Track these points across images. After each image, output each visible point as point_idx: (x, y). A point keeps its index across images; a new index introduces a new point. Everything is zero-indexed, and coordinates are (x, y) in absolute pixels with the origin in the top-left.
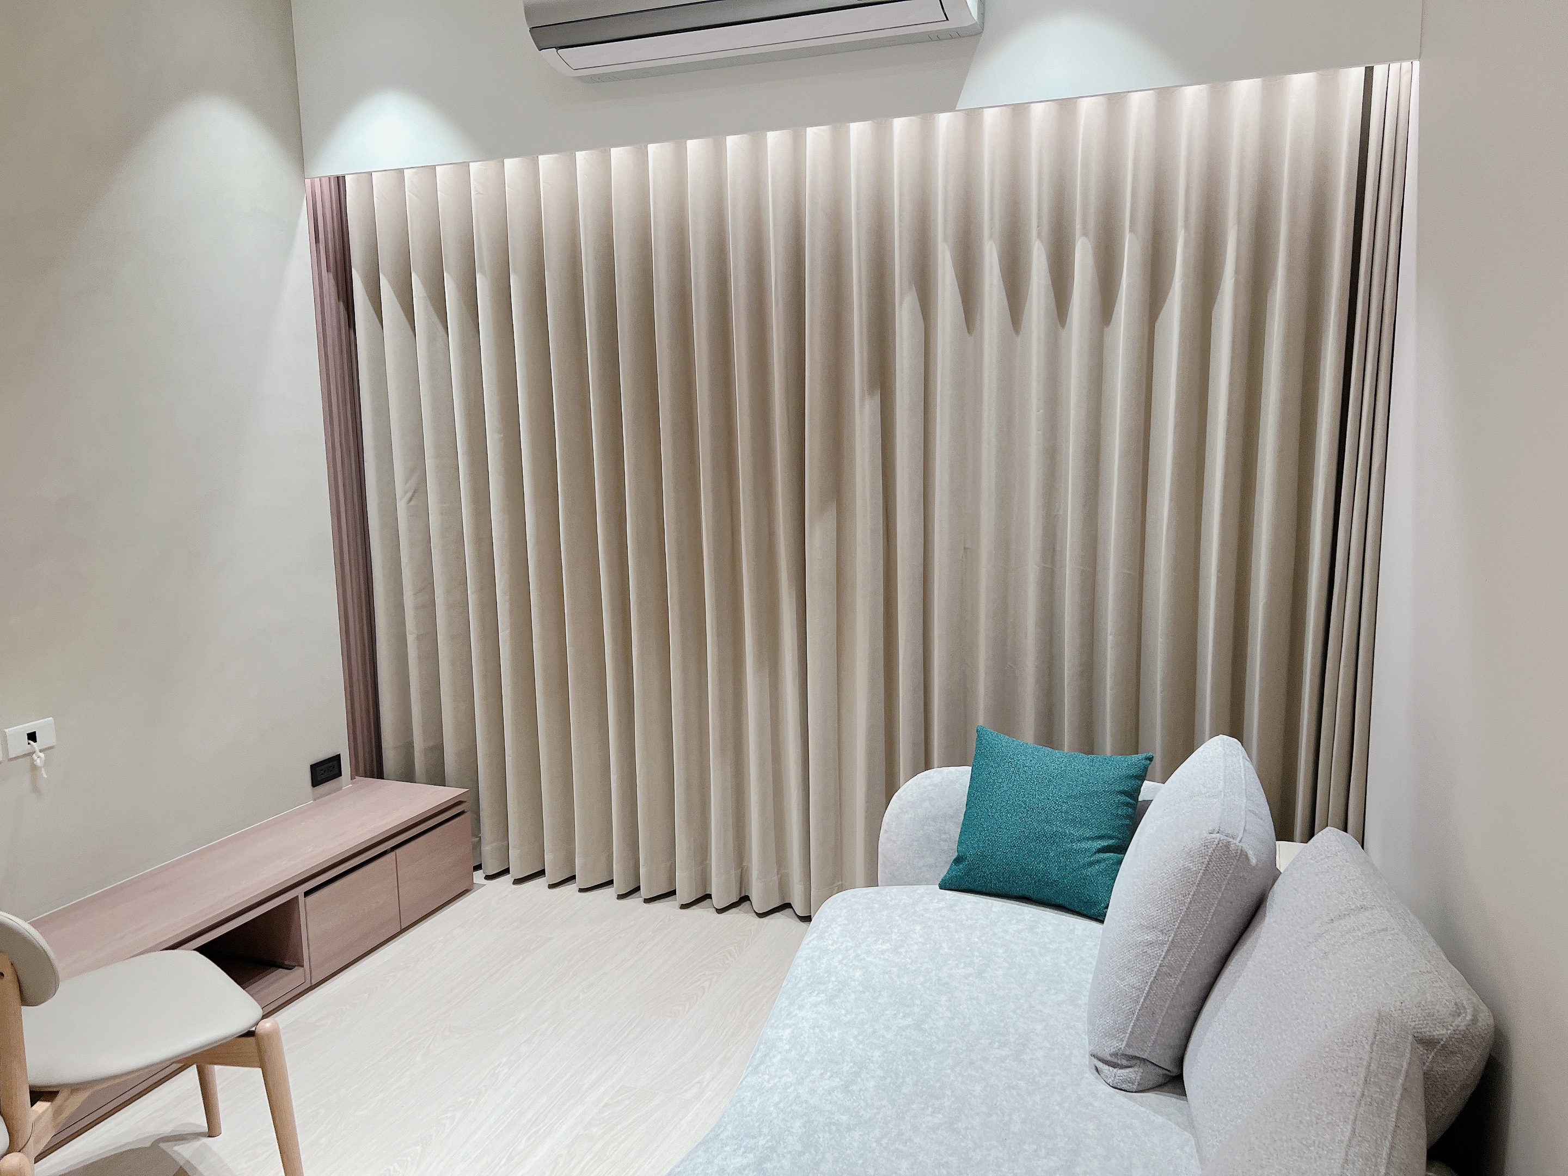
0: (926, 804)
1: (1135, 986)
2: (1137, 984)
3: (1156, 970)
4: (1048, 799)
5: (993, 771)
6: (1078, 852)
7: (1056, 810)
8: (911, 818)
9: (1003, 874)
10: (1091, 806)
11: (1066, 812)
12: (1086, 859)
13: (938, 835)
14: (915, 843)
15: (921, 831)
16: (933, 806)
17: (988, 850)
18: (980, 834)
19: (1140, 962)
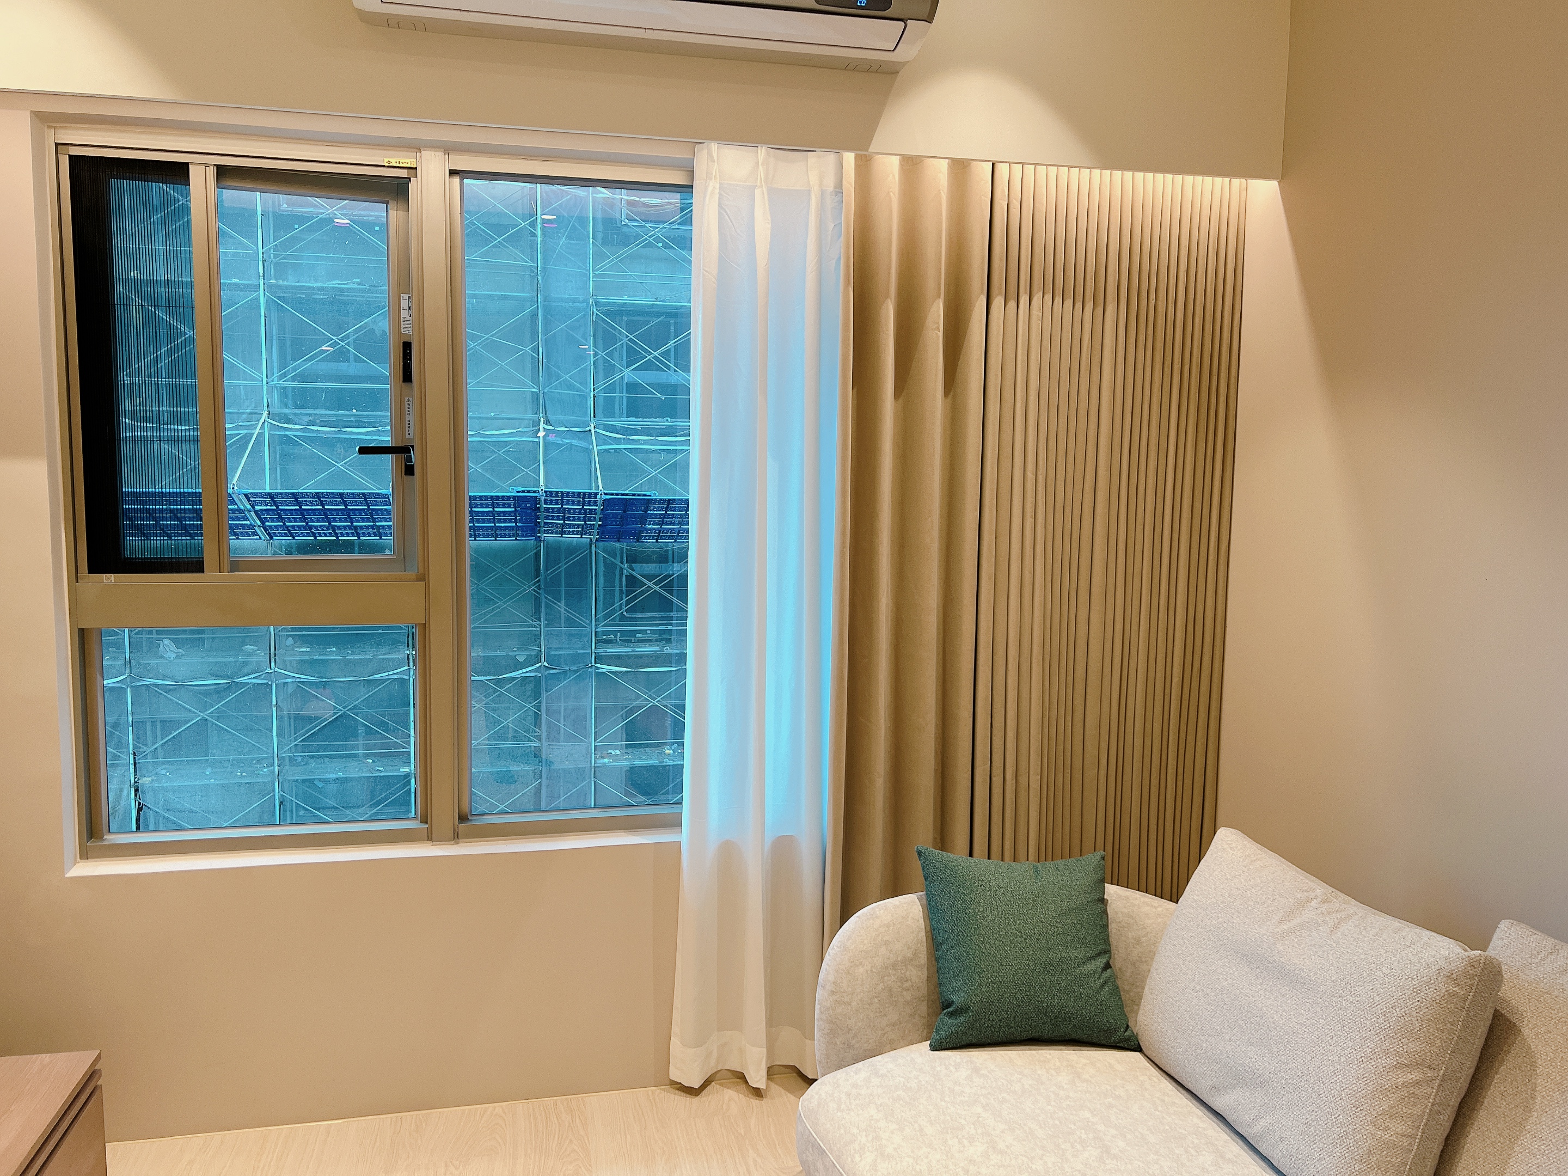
0: (883, 950)
1: (1405, 1133)
2: (1408, 1131)
3: (1428, 1111)
8: (867, 971)
9: (1014, 1018)
13: (900, 985)
14: (876, 1000)
15: (881, 984)
16: (891, 951)
17: (994, 994)
18: (980, 977)
19: (1406, 1106)
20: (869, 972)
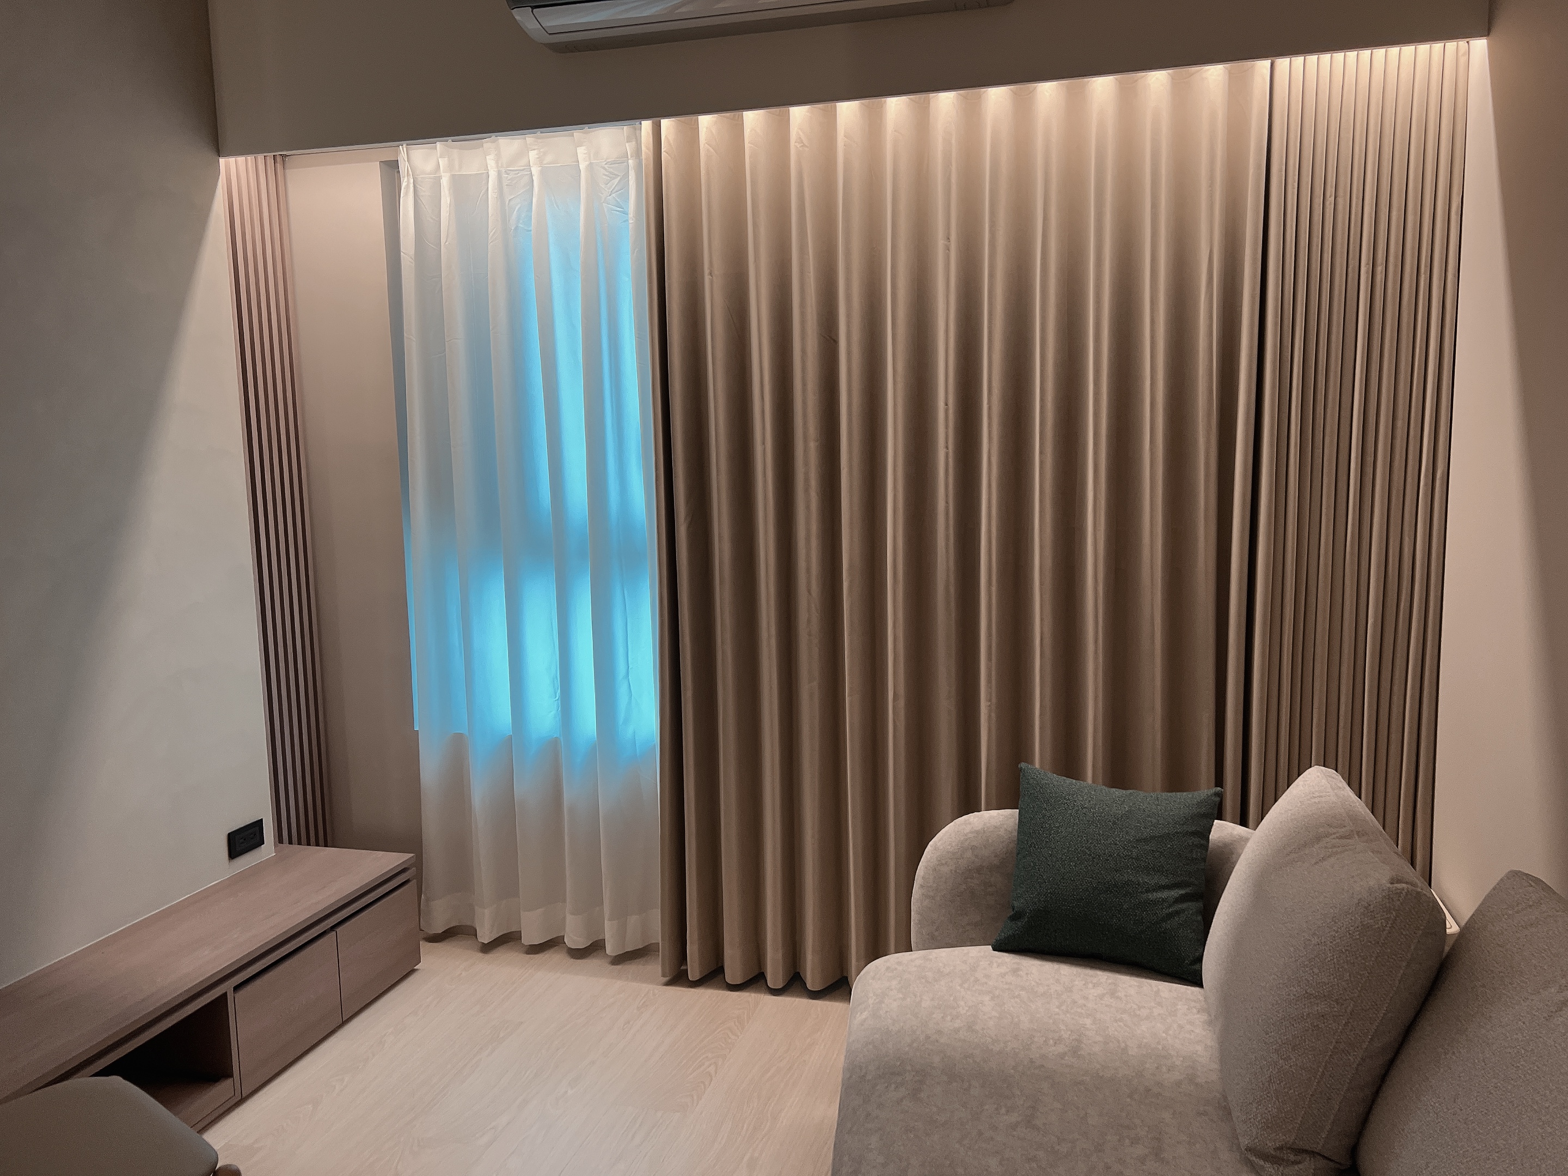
4: (1116, 844)
5: (1048, 814)
6: (1155, 902)
7: (1125, 856)
8: (951, 870)
10: (1164, 849)
11: (1137, 859)
12: (1164, 910)
13: (984, 888)
15: (964, 885)
17: (1051, 905)
20: (953, 872)
